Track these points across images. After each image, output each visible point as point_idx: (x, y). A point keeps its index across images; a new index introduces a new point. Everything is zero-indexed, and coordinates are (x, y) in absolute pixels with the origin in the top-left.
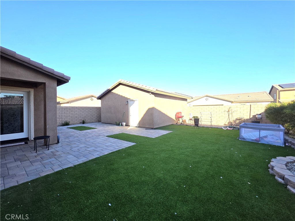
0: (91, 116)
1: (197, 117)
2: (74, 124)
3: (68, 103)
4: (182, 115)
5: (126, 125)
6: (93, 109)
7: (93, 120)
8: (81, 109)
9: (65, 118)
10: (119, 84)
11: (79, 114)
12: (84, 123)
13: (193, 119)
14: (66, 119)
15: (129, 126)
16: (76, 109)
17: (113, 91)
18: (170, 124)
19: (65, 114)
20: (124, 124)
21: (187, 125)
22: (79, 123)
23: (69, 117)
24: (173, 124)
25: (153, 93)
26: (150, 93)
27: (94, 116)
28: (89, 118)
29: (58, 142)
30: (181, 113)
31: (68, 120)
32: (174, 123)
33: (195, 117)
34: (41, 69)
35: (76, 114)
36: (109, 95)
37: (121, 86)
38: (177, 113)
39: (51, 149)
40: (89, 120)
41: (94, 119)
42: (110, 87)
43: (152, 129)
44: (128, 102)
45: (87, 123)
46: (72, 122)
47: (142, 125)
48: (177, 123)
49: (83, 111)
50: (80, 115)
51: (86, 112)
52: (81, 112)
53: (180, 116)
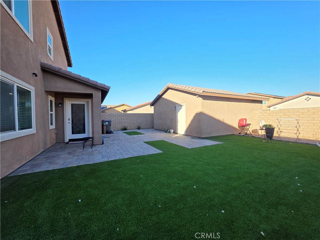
0: (146, 122)
1: (270, 125)
2: (131, 129)
3: (131, 110)
4: (248, 122)
5: (174, 133)
6: (147, 116)
7: (147, 126)
8: (137, 116)
9: (124, 123)
10: (167, 89)
11: (135, 120)
12: (139, 128)
13: (264, 128)
14: (125, 125)
15: (177, 134)
16: (133, 116)
17: (163, 96)
18: (229, 134)
19: (124, 120)
20: (172, 131)
21: (253, 137)
22: (136, 128)
23: (127, 123)
24: (234, 135)
25: (200, 96)
26: (197, 96)
27: (149, 122)
28: (144, 124)
29: (103, 143)
30: (246, 120)
31: (126, 125)
32: (236, 133)
33: (267, 125)
34: (87, 82)
35: (133, 120)
36: (160, 101)
37: (170, 90)
38: (240, 120)
39: (93, 148)
40: (144, 127)
41: (149, 125)
42: (160, 93)
43: (200, 138)
44: (175, 107)
45: (142, 129)
46: (130, 127)
47: (189, 133)
48: (240, 133)
49: (139, 117)
50: (137, 121)
51: (141, 118)
52: (137, 119)
53: (244, 124)
